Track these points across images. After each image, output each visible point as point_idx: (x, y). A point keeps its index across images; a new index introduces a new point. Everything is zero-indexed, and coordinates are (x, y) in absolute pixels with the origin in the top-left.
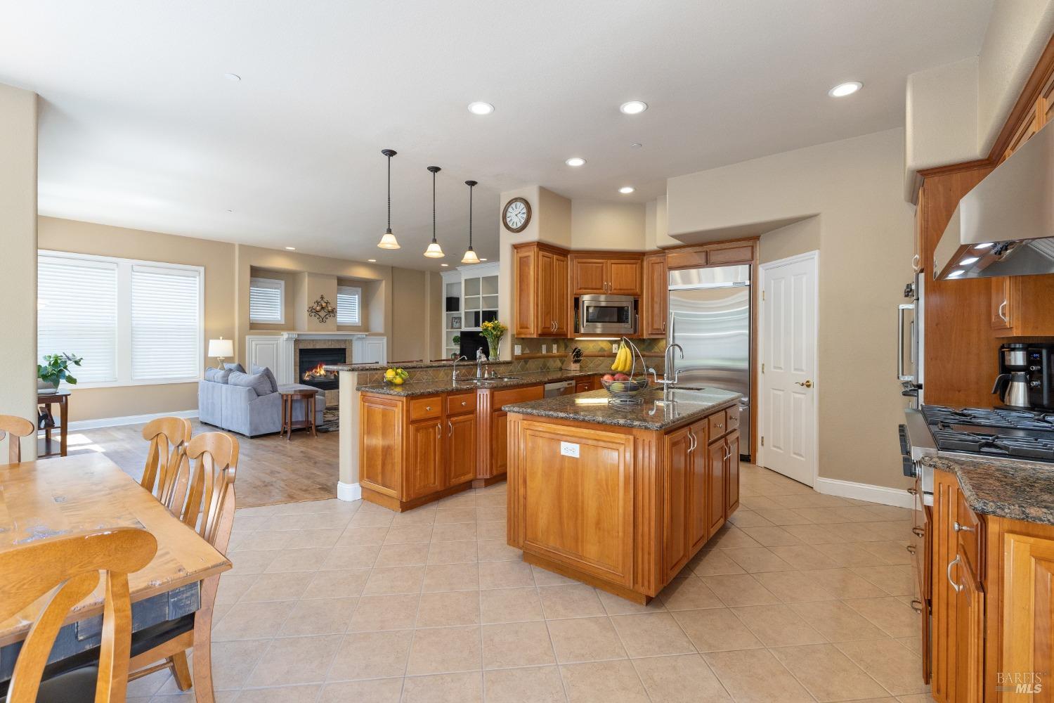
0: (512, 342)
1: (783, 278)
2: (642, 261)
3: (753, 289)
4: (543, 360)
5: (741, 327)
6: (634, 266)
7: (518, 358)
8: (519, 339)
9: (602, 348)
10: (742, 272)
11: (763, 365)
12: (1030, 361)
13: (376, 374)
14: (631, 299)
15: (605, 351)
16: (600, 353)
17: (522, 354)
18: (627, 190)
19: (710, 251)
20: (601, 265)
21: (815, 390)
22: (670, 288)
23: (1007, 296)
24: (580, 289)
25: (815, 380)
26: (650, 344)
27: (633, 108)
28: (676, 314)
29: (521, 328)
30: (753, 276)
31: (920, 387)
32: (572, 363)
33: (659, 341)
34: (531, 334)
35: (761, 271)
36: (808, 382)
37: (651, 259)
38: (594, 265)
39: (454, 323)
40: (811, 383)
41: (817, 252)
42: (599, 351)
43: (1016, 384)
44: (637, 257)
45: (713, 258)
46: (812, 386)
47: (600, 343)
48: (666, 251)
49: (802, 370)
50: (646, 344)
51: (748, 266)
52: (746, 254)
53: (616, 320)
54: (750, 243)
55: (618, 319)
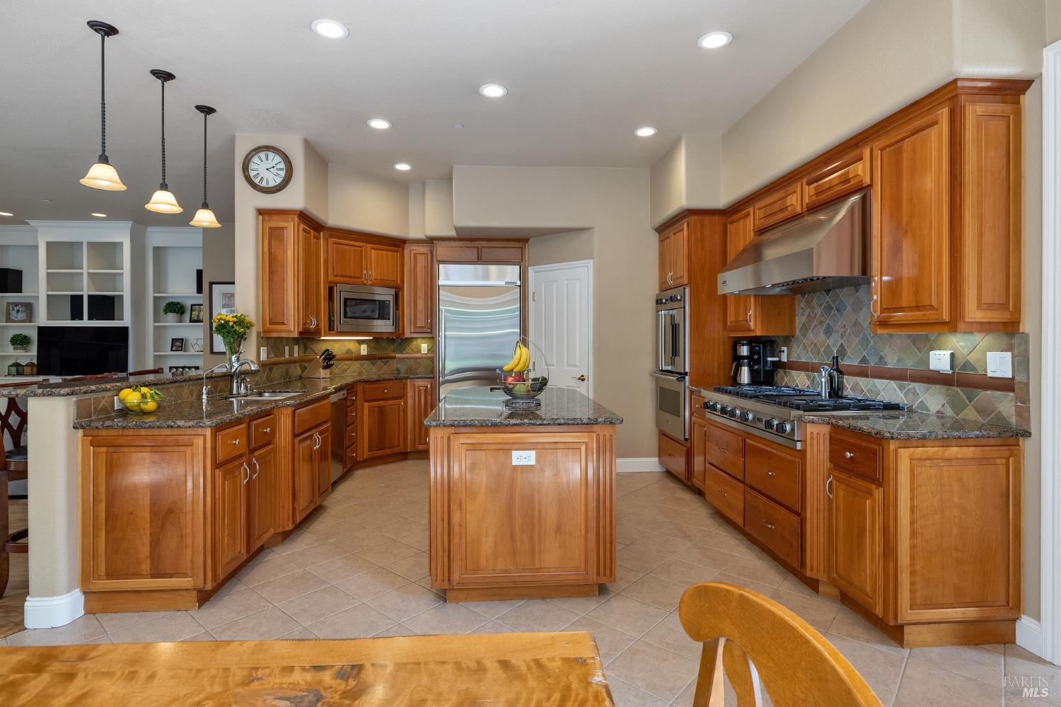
0: (257, 343)
1: (556, 281)
2: (403, 249)
3: (523, 288)
4: (284, 367)
5: (514, 327)
6: (395, 254)
7: (263, 365)
8: (267, 340)
9: (349, 350)
10: (512, 272)
11: (534, 363)
12: (751, 350)
13: (103, 397)
14: (393, 291)
15: (351, 352)
16: (347, 356)
17: (268, 358)
18: (403, 167)
19: (482, 247)
20: (359, 249)
21: (591, 382)
22: (441, 282)
23: (752, 308)
24: (336, 276)
25: (590, 375)
26: (400, 344)
27: (493, 91)
28: (446, 311)
29: (272, 323)
30: (523, 276)
31: (686, 374)
32: (321, 369)
33: (412, 342)
34: (289, 331)
35: (531, 271)
36: (582, 376)
37: (413, 248)
38: (352, 248)
39: (13, 313)
40: (586, 377)
41: (591, 261)
42: (346, 353)
43: (743, 368)
44: (397, 244)
45: (485, 255)
46: (586, 380)
47: (346, 343)
48: (434, 242)
49: (575, 366)
50: (397, 344)
51: (518, 267)
52: (515, 253)
53: (377, 317)
54: (519, 245)
55: (379, 315)
